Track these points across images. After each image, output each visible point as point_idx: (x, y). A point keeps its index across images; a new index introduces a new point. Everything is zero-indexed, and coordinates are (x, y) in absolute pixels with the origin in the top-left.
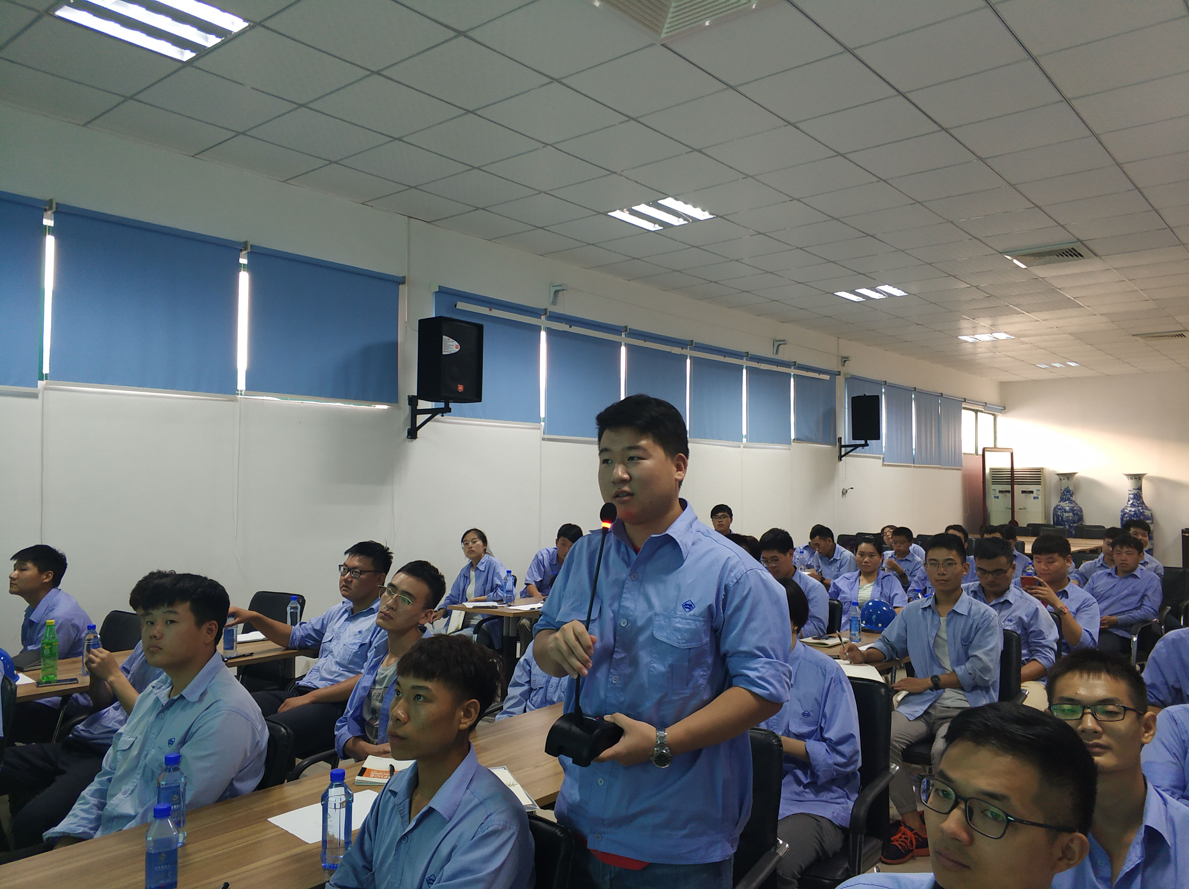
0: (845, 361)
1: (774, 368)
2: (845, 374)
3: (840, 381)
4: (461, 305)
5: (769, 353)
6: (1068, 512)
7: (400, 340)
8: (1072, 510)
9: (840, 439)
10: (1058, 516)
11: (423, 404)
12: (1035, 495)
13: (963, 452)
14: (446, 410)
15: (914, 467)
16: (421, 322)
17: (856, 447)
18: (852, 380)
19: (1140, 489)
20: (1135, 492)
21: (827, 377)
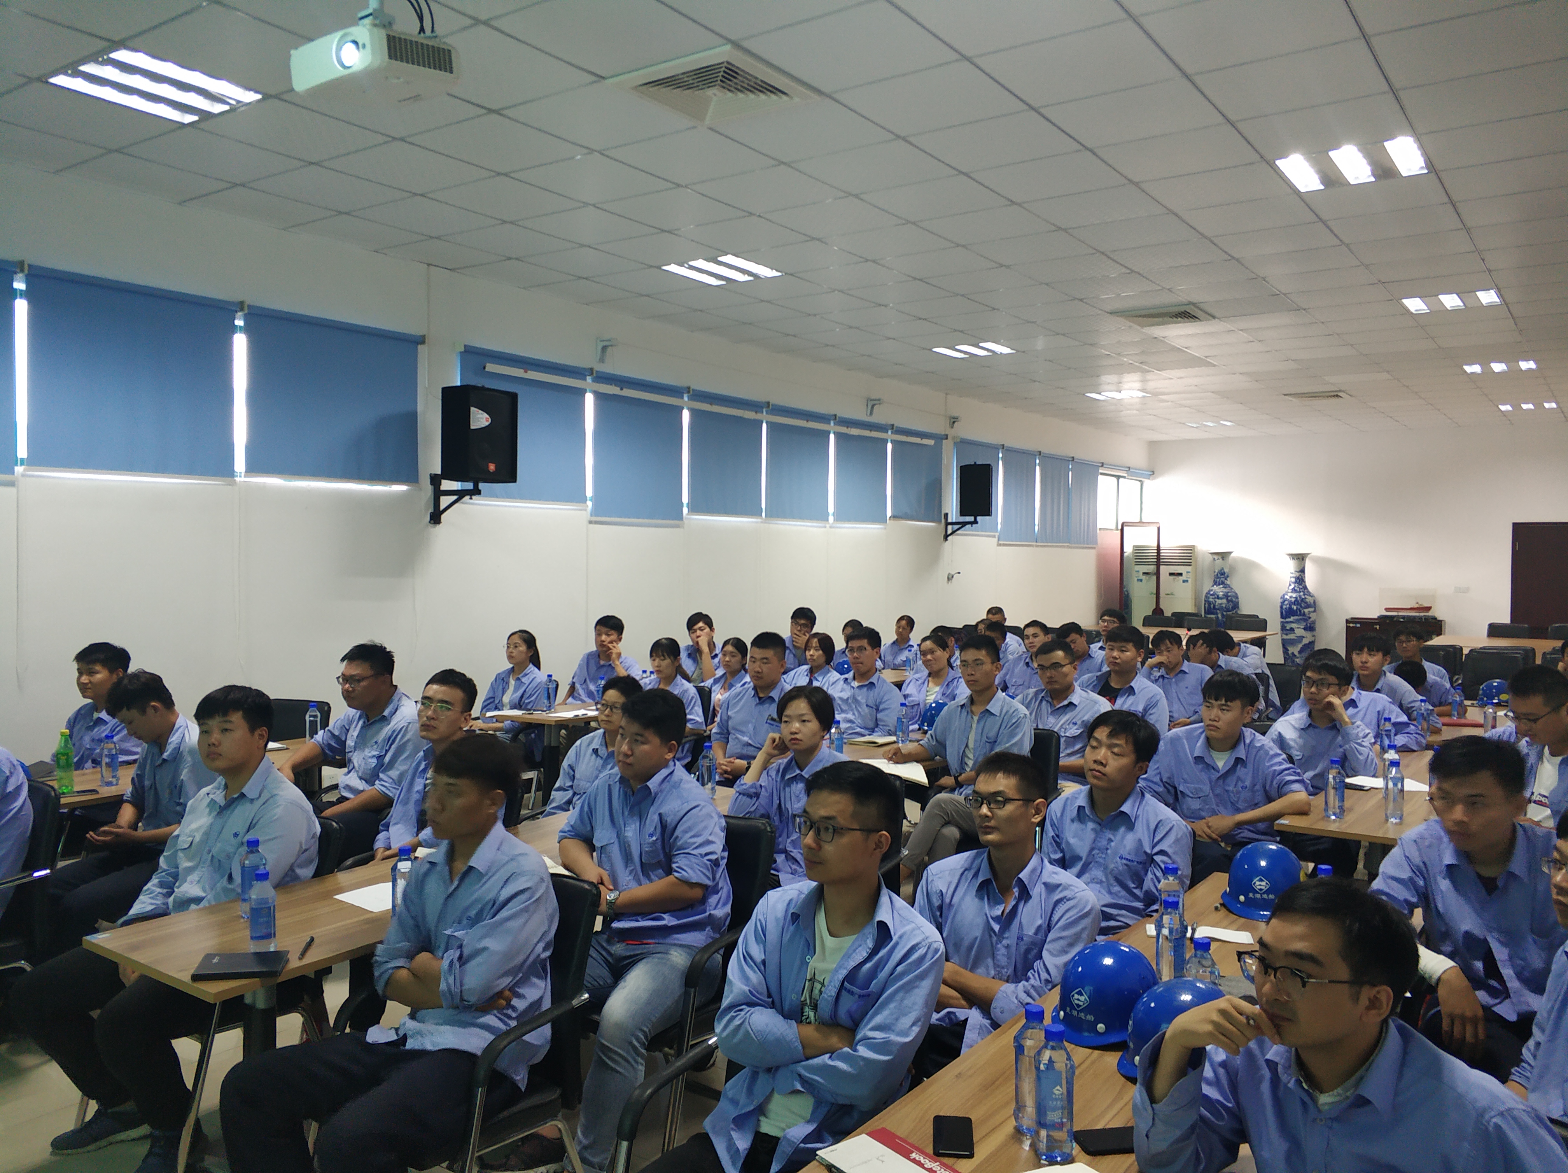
0: (954, 422)
1: (867, 433)
2: (953, 438)
3: (947, 445)
4: (491, 367)
5: (861, 415)
6: (1222, 599)
7: (420, 408)
8: (1226, 596)
9: (946, 515)
10: (1210, 603)
11: (447, 485)
12: (1184, 577)
13: (1098, 527)
14: (476, 492)
15: (1037, 546)
16: (444, 390)
17: (964, 524)
18: (963, 444)
19: (1302, 571)
20: (1298, 574)
21: (931, 442)
